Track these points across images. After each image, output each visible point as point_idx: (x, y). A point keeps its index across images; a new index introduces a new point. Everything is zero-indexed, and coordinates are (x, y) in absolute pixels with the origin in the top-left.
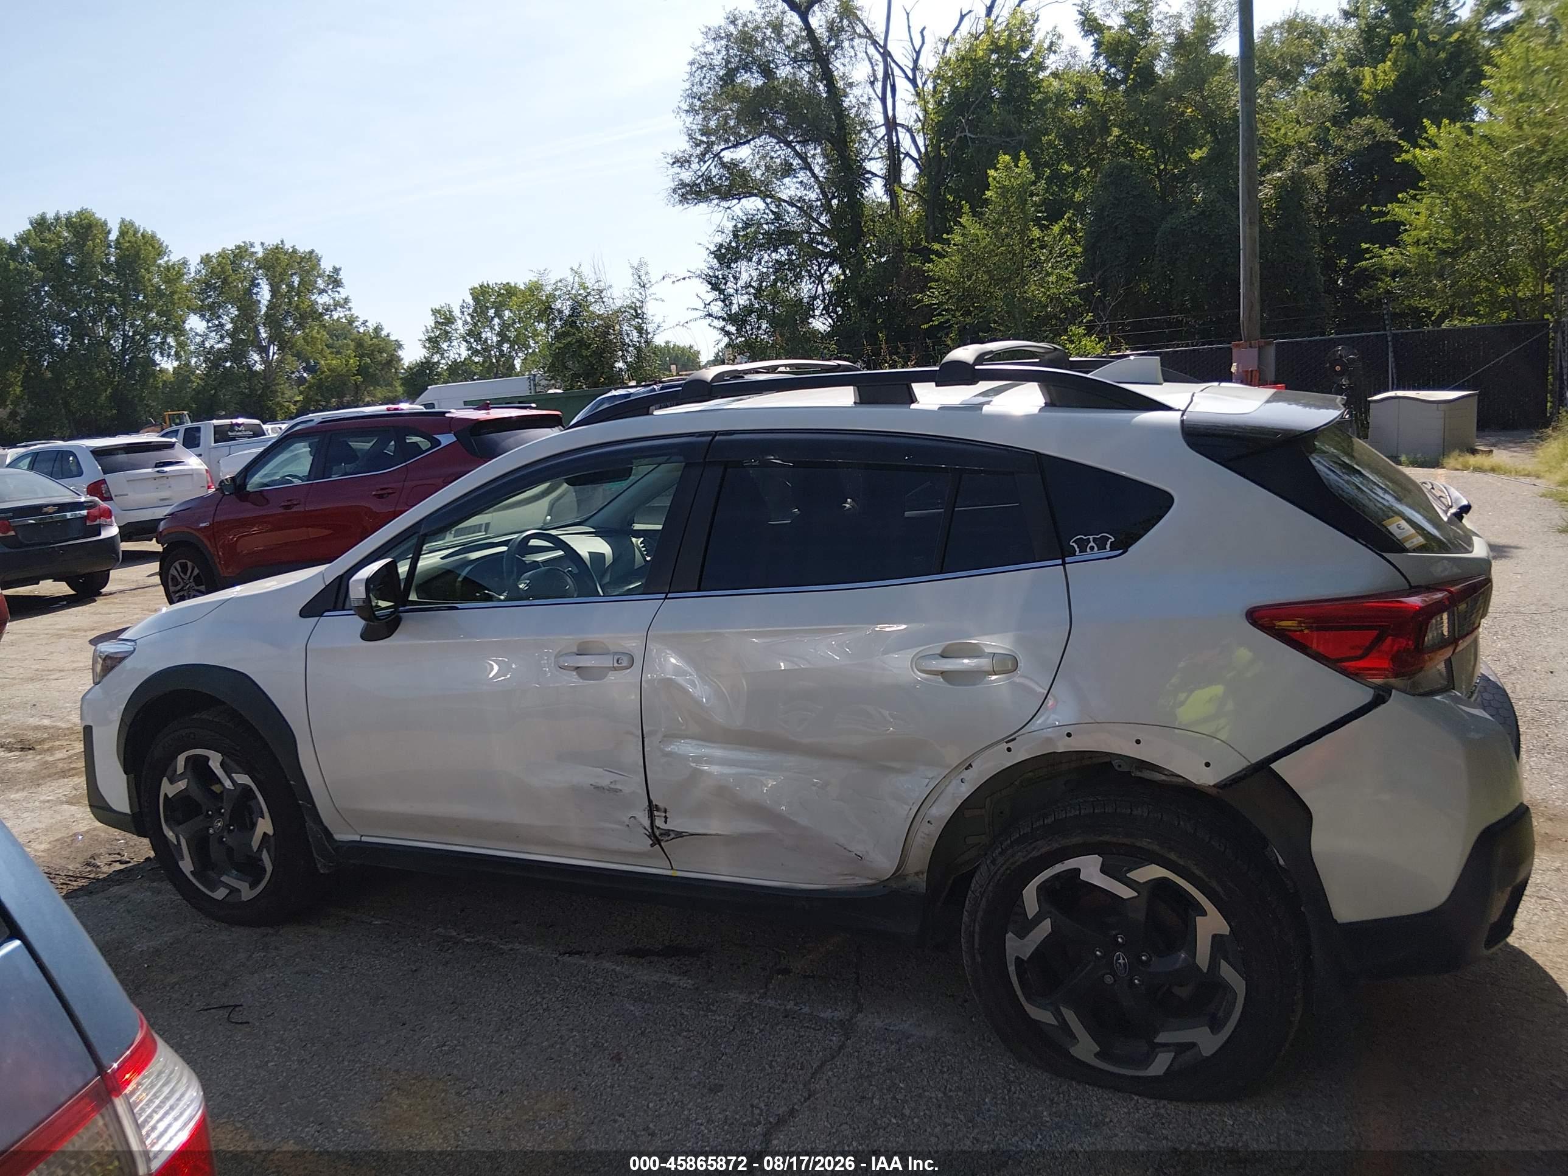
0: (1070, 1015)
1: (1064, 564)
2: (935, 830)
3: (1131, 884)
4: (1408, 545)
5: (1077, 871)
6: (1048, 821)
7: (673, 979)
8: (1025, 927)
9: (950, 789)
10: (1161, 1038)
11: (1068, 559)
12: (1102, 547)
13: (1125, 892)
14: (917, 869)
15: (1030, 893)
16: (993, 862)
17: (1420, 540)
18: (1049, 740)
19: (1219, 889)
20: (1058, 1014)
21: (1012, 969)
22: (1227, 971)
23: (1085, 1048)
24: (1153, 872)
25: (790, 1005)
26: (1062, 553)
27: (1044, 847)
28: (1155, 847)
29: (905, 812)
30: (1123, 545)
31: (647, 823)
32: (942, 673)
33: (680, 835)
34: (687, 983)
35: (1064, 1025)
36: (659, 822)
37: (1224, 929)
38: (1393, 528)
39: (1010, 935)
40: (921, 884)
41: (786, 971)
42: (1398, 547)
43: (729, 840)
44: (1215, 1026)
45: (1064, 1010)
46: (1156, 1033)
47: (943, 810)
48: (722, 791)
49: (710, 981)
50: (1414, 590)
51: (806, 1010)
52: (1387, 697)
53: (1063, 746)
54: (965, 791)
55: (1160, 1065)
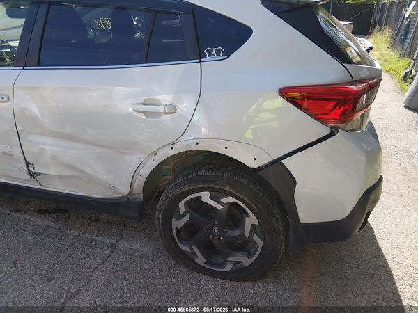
0: (195, 249)
1: (200, 62)
2: (143, 179)
3: (221, 203)
4: (354, 61)
5: (201, 197)
6: (189, 177)
7: (52, 224)
8: (180, 217)
9: (148, 163)
10: (228, 259)
11: (202, 60)
12: (218, 54)
13: (219, 207)
14: (138, 192)
15: (182, 205)
16: (168, 192)
17: (358, 59)
18: (189, 145)
19: (255, 207)
20: (191, 248)
21: (174, 231)
22: (256, 238)
23: (201, 260)
24: (231, 199)
25: (94, 237)
26: (201, 57)
27: (187, 188)
28: (231, 190)
29: (131, 170)
30: (227, 54)
31: (26, 169)
32: (144, 112)
33: (40, 174)
34: (56, 226)
35: (193, 252)
36: (31, 169)
37: (256, 222)
38: (348, 52)
39: (173, 219)
40: (141, 197)
41: (98, 220)
42: (349, 61)
43: (61, 177)
44: (250, 256)
45: (193, 247)
46: (227, 257)
47: (146, 171)
48: (54, 158)
49: (66, 225)
50: (355, 82)
51: (100, 239)
52: (336, 132)
53: (194, 148)
54: (155, 164)
55: (228, 268)
